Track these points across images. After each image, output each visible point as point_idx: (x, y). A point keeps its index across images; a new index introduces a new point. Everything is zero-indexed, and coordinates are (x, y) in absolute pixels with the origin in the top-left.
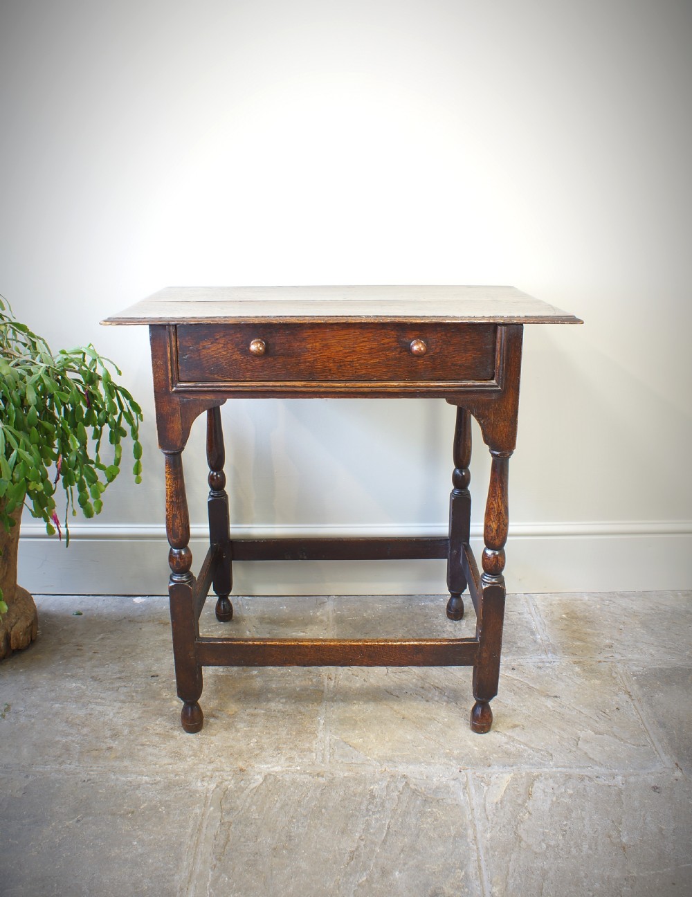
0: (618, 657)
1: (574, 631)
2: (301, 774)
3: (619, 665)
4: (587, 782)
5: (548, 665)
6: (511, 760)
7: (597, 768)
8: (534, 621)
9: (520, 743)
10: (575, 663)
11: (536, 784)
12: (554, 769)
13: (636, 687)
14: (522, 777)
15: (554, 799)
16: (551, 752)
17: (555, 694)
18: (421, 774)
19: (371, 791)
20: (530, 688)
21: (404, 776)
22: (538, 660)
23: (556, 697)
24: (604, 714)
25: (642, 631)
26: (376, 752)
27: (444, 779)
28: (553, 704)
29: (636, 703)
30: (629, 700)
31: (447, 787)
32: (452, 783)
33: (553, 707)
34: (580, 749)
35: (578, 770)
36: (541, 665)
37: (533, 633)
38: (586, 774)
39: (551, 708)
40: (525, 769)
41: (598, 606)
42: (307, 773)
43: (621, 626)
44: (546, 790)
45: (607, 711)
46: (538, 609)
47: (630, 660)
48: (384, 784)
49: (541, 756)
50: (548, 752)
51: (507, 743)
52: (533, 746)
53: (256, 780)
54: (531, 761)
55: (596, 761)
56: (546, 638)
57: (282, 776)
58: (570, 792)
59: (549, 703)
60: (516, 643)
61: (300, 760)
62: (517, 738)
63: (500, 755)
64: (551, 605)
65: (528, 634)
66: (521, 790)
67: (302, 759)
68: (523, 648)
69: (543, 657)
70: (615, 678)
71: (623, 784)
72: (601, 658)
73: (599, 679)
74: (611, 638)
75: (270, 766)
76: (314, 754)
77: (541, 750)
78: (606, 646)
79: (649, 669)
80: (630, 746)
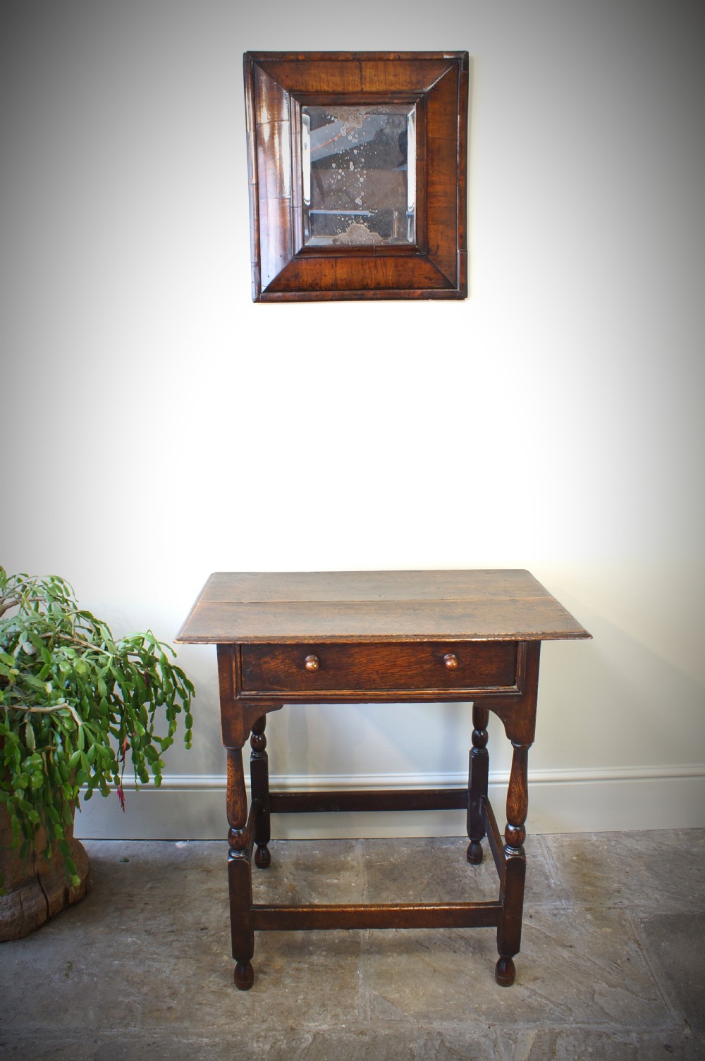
0: (626, 902)
1: (584, 875)
2: (346, 1032)
3: (627, 912)
4: (604, 1039)
5: (562, 912)
6: (535, 1015)
7: (613, 1023)
8: (547, 864)
9: (541, 996)
10: (587, 910)
11: (559, 1041)
12: (574, 1025)
13: (644, 935)
14: (545, 1034)
15: (576, 1058)
16: (569, 1006)
17: (571, 944)
18: (454, 1030)
19: (411, 1049)
20: (547, 937)
21: (440, 1034)
22: (553, 907)
23: (571, 946)
24: (616, 965)
25: (647, 874)
26: (412, 1008)
27: (475, 1036)
28: (568, 954)
29: (645, 952)
30: (639, 950)
31: (478, 1044)
32: (483, 1040)
33: (569, 958)
34: (596, 1004)
35: (595, 1026)
36: (555, 912)
37: (547, 878)
38: (604, 1030)
39: (568, 960)
40: (548, 1025)
41: (606, 847)
42: (352, 1031)
43: (628, 869)
44: (568, 1048)
45: (619, 962)
46: (550, 850)
47: (638, 906)
48: (422, 1042)
49: (561, 1011)
50: (567, 1007)
51: (529, 997)
52: (553, 999)
53: (306, 1040)
54: (553, 1017)
55: (612, 1017)
56: (559, 883)
57: (329, 1035)
58: (590, 1050)
59: (566, 954)
60: (532, 889)
61: (344, 1018)
62: (538, 991)
63: (524, 1010)
64: (562, 846)
65: (543, 878)
66: (546, 1048)
67: (346, 1016)
68: (539, 893)
69: (558, 903)
70: (624, 926)
71: (637, 1041)
72: (610, 903)
73: (609, 927)
74: (619, 882)
75: (317, 1024)
76: (356, 1011)
77: (561, 1004)
78: (614, 891)
79: (655, 915)
80: (642, 1000)
